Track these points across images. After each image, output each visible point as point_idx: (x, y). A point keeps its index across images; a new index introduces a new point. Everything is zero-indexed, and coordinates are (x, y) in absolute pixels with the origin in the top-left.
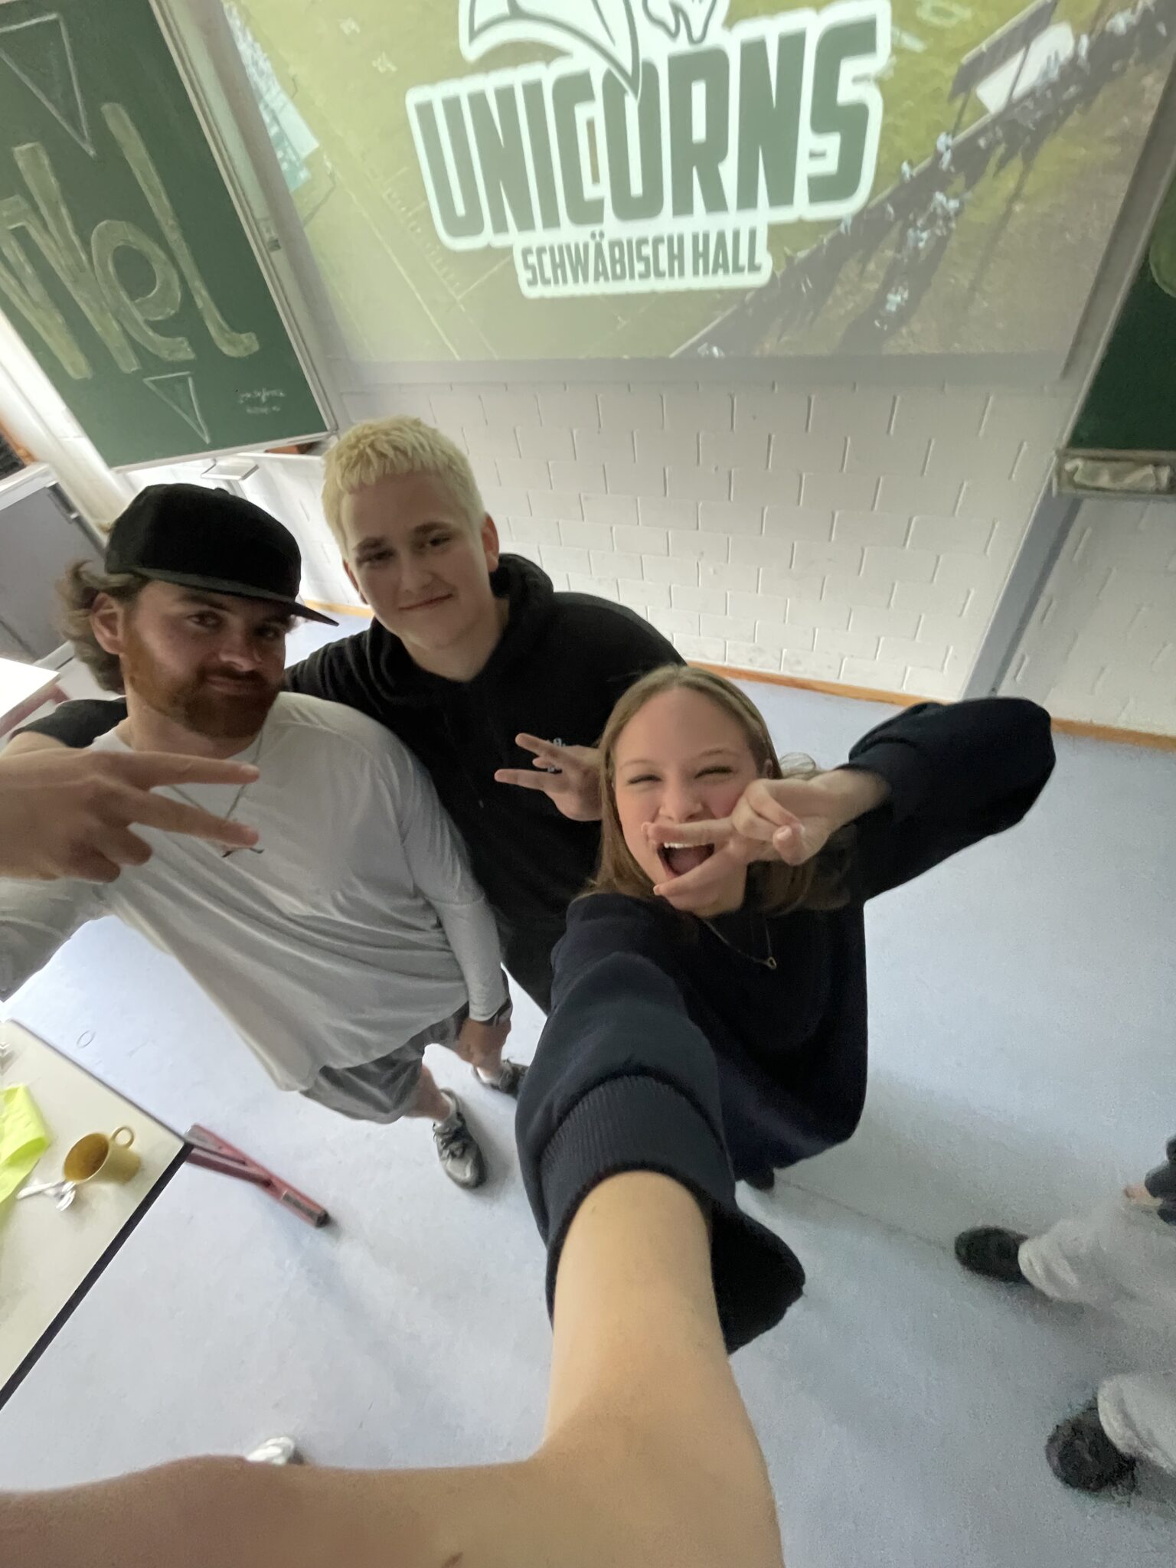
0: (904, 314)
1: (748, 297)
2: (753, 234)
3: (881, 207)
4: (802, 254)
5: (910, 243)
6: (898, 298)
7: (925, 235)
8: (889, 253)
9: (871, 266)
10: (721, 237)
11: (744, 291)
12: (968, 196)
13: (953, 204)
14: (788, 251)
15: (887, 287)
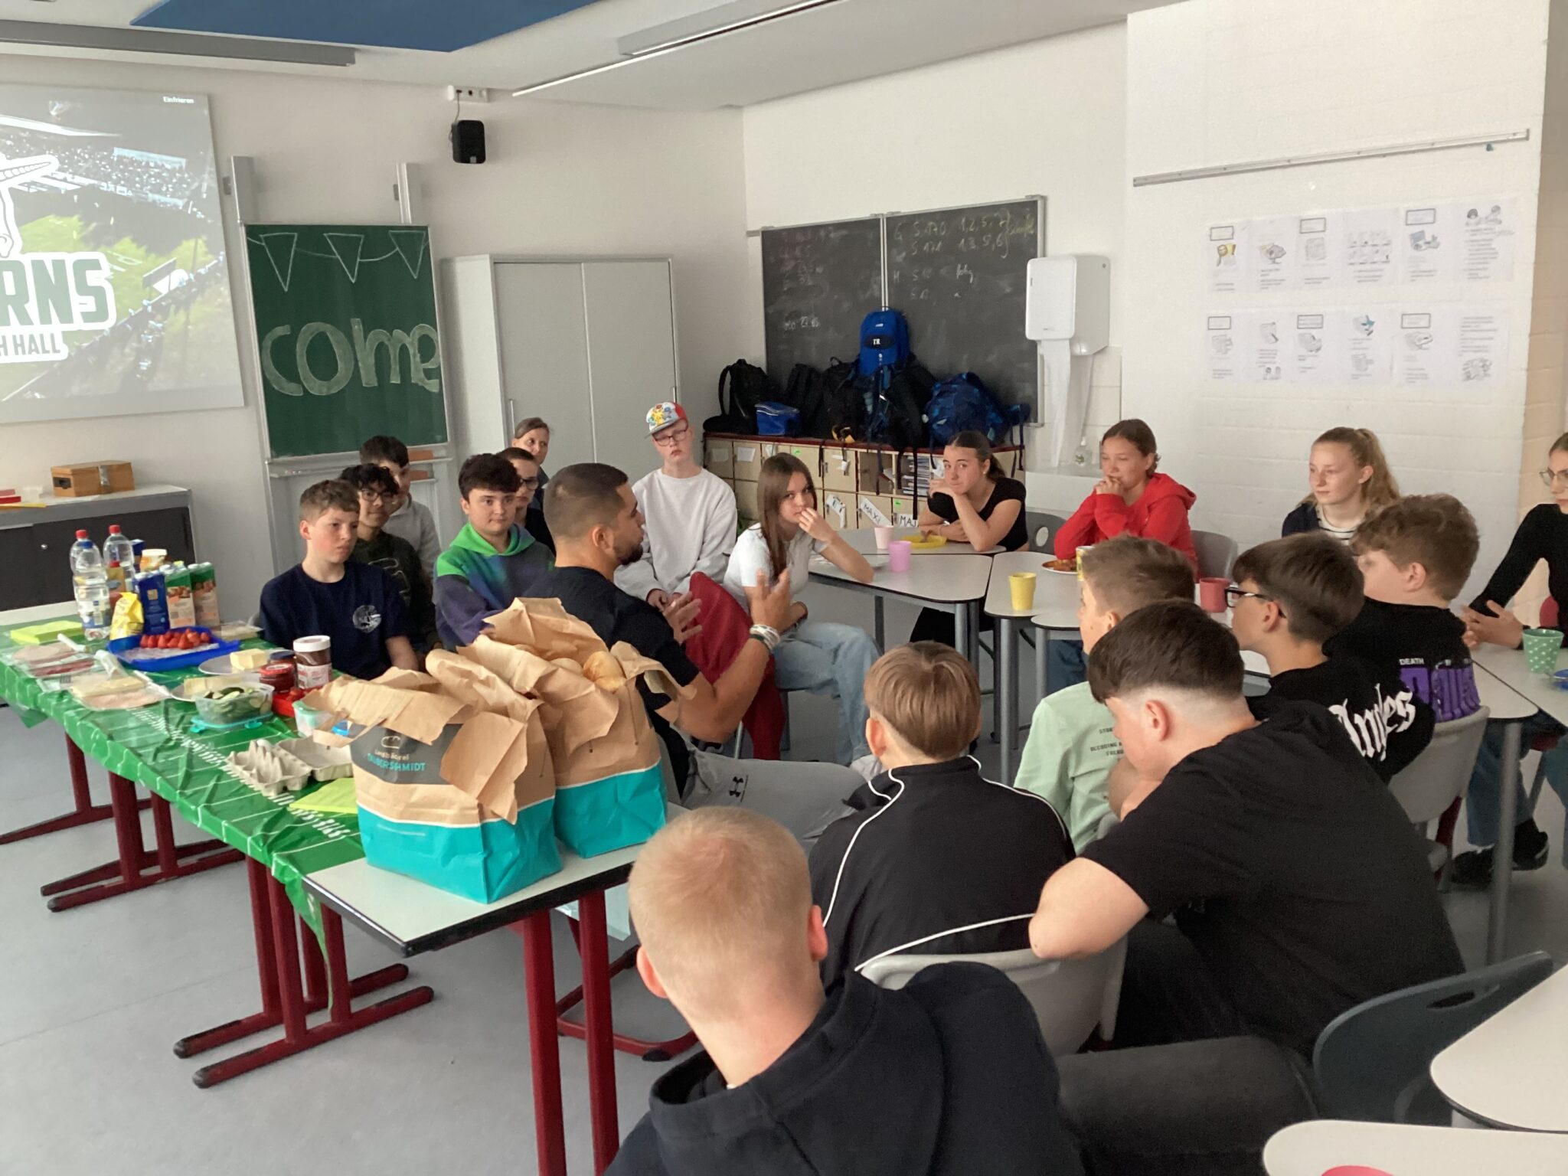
0: (152, 370)
1: (55, 366)
2: (52, 336)
3: (123, 325)
4: (85, 345)
5: (144, 340)
6: (146, 364)
7: (151, 337)
8: (134, 345)
9: (127, 350)
10: (32, 338)
11: (53, 362)
12: (165, 322)
13: (160, 325)
14: (76, 343)
15: (138, 359)
